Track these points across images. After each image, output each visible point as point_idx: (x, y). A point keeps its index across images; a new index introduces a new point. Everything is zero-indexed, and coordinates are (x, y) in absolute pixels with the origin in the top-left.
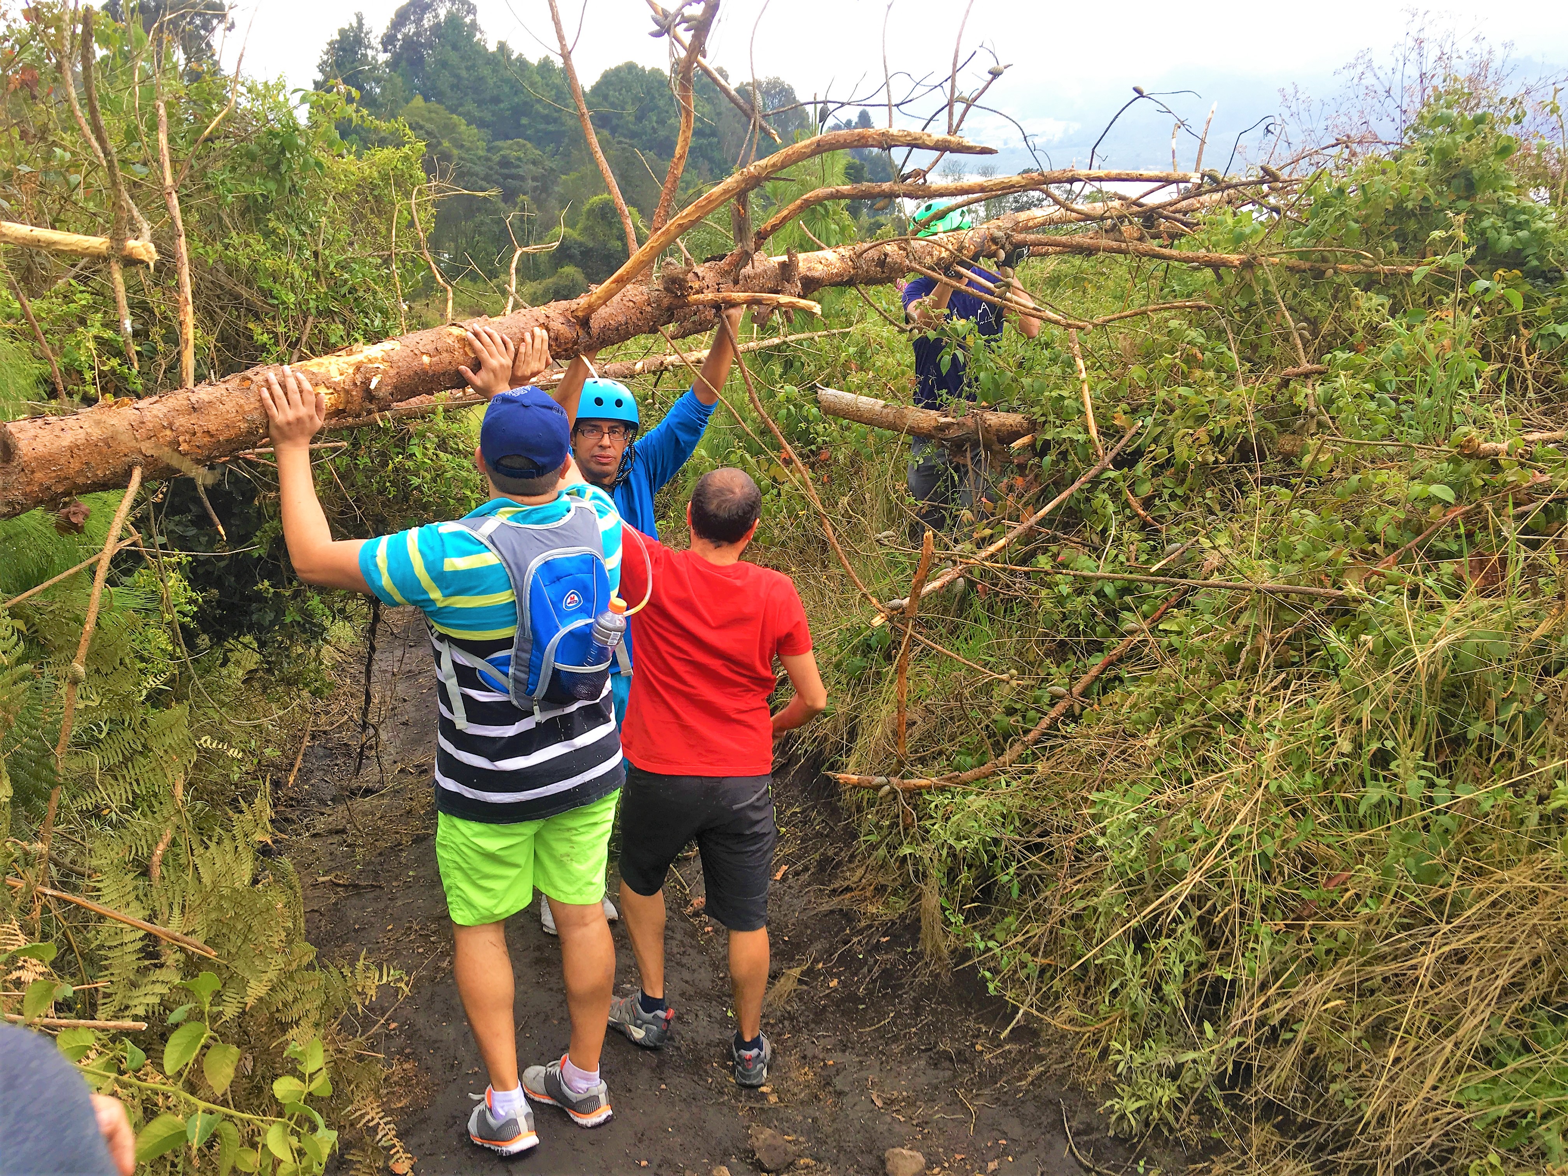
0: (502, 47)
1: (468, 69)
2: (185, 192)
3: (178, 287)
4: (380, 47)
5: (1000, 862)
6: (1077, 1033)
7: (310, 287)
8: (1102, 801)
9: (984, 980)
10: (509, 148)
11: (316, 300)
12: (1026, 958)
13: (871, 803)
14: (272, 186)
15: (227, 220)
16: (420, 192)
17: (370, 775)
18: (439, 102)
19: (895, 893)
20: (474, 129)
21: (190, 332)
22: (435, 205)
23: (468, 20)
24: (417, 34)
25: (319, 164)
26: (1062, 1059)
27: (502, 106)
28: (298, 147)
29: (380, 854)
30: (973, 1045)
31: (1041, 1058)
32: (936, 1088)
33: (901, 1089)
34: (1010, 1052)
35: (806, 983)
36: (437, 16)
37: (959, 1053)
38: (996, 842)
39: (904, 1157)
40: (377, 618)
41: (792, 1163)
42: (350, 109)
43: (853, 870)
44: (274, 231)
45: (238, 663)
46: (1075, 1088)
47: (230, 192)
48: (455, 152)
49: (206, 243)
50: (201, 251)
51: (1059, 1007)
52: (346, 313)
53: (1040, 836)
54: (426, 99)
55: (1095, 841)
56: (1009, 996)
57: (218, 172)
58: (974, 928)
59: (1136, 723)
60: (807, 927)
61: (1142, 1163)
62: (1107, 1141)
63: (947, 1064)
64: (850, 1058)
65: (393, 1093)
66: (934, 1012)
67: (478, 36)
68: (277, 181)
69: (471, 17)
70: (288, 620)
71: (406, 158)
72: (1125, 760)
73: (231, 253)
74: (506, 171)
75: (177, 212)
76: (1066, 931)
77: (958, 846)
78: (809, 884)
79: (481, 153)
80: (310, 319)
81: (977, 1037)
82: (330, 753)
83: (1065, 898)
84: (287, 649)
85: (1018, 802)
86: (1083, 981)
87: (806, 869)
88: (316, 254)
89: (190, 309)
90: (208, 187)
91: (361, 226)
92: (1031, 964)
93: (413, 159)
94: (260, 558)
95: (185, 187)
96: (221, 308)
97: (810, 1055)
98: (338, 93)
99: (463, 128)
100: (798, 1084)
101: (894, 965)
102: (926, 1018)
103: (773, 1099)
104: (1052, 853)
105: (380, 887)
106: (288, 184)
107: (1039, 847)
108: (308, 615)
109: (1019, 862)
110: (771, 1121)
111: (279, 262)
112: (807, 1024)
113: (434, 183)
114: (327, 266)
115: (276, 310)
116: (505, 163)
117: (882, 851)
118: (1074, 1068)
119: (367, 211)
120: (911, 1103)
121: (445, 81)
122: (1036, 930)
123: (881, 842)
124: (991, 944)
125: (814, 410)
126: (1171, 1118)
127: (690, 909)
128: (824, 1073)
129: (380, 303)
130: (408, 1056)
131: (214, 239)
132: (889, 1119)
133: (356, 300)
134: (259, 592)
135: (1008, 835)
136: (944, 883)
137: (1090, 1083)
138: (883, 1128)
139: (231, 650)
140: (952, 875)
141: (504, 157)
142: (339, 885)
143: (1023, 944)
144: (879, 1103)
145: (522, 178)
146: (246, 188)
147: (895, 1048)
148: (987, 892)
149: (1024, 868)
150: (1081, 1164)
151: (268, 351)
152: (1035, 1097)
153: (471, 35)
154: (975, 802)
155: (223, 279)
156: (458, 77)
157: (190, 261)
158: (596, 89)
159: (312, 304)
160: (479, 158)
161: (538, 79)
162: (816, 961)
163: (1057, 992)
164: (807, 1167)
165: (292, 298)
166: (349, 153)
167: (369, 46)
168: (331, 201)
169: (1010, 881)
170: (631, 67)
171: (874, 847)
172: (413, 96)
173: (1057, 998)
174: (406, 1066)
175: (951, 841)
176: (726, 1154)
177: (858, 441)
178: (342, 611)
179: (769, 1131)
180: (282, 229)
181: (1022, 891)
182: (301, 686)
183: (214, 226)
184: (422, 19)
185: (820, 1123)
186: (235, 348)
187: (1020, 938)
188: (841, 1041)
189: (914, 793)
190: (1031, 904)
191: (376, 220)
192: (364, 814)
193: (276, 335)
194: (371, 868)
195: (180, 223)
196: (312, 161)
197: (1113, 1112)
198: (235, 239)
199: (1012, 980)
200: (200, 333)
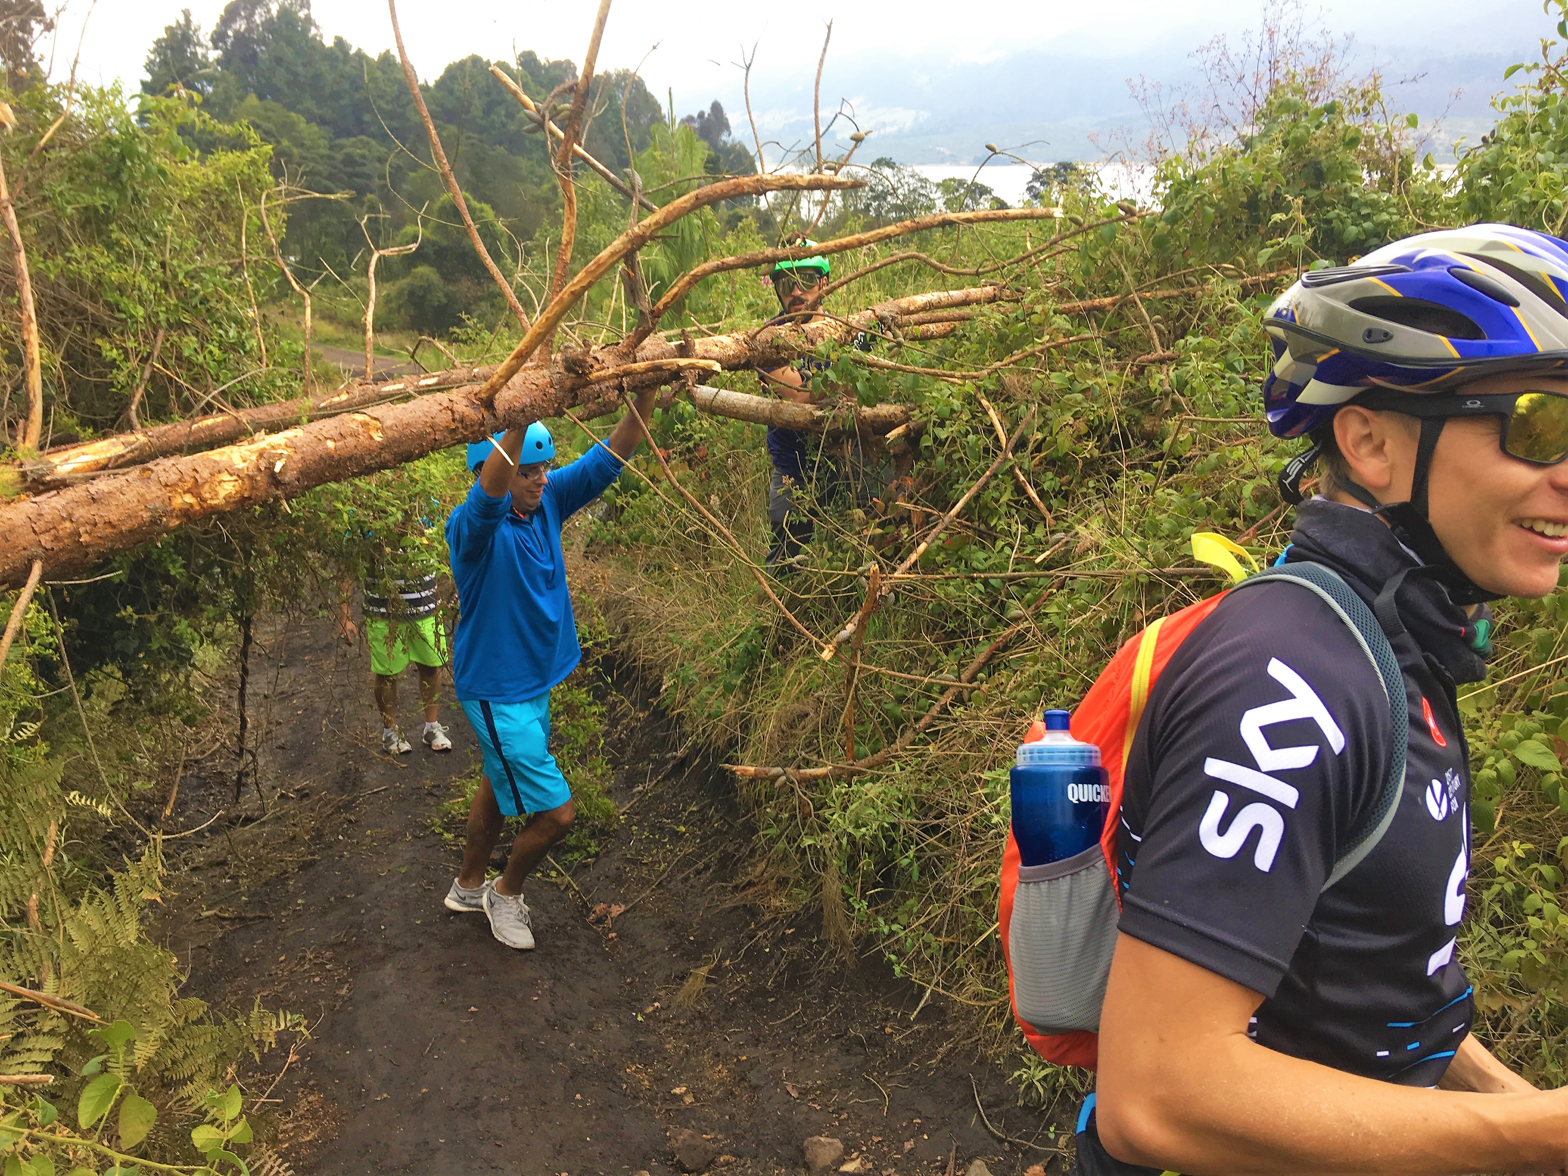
0: (340, 42)
1: (304, 65)
2: (20, 205)
3: (20, 306)
4: (210, 44)
5: (899, 846)
6: (982, 1008)
7: (159, 300)
8: (994, 779)
9: (890, 963)
10: (352, 146)
11: (166, 312)
12: (929, 937)
13: (769, 797)
14: (113, 195)
15: (67, 233)
16: (268, 197)
17: (248, 803)
18: (276, 100)
19: (797, 884)
20: (314, 128)
21: (36, 351)
22: (286, 209)
23: (302, 14)
24: (249, 30)
25: (162, 172)
26: (969, 1035)
27: (342, 102)
28: (139, 154)
29: (266, 884)
30: (883, 1028)
31: (948, 1036)
32: (850, 1073)
33: (815, 1078)
34: (919, 1032)
35: (714, 981)
36: (269, 11)
37: (870, 1037)
38: (894, 826)
39: (823, 1145)
40: (248, 639)
41: (713, 1161)
42: (193, 114)
43: (754, 865)
44: (118, 243)
45: (101, 695)
46: (982, 1061)
47: (69, 203)
48: (295, 151)
49: (45, 256)
50: (41, 266)
51: (964, 984)
52: (198, 324)
53: (936, 818)
54: (261, 97)
55: (989, 819)
56: (915, 977)
57: (56, 184)
58: (877, 912)
59: (1022, 701)
60: (712, 925)
61: (1052, 1129)
62: (1017, 1110)
63: (858, 1049)
64: (763, 1051)
65: (300, 1126)
66: (842, 999)
67: (313, 31)
68: (118, 190)
69: (306, 11)
70: (155, 646)
71: (253, 162)
72: (1014, 738)
73: (73, 266)
74: (350, 170)
75: (15, 227)
76: (966, 909)
77: (858, 834)
78: (711, 882)
79: (323, 151)
80: (161, 332)
81: (886, 1020)
82: (203, 783)
83: (966, 876)
84: (154, 677)
85: (913, 786)
86: (985, 957)
87: (707, 867)
88: (163, 265)
89: (34, 327)
90: (45, 199)
91: (210, 233)
92: (934, 944)
93: (260, 163)
94: (121, 583)
95: (20, 199)
96: (65, 325)
97: (722, 1052)
98: (179, 98)
99: (303, 126)
100: (713, 1082)
101: (800, 956)
102: (835, 1006)
103: (689, 1099)
104: (949, 833)
105: (269, 918)
106: (130, 193)
107: (935, 829)
108: (176, 640)
109: (917, 844)
110: (688, 1122)
111: (125, 274)
112: (718, 1021)
113: (283, 187)
114: (175, 276)
115: (124, 326)
116: (349, 161)
117: (782, 845)
118: (982, 1042)
119: (213, 218)
120: (826, 1090)
121: (281, 78)
122: (937, 910)
123: (780, 836)
124: (895, 927)
125: (690, 408)
126: (1076, 1083)
127: (593, 916)
128: (738, 1069)
129: (233, 313)
130: (312, 1088)
131: (55, 253)
132: (805, 1109)
133: (208, 310)
134: (123, 619)
135: (905, 819)
136: (844, 871)
137: (997, 1056)
138: (799, 1118)
139: (93, 682)
140: (852, 863)
141: (348, 155)
142: (224, 919)
143: (925, 925)
144: (795, 1094)
145: (368, 177)
146: (86, 199)
147: (807, 1038)
148: (887, 877)
149: (922, 850)
150: (994, 1136)
151: (118, 368)
152: (946, 1074)
153: (306, 30)
154: (872, 790)
155: (66, 293)
156: (295, 74)
157: (31, 276)
158: (441, 83)
159: (162, 316)
160: (322, 157)
161: (379, 74)
162: (723, 959)
163: (961, 969)
164: (727, 1163)
165: (140, 312)
166: (192, 158)
167: (199, 44)
168: (176, 209)
169: (910, 864)
170: (476, 60)
171: (773, 841)
172: (247, 93)
173: (961, 975)
174: (311, 1098)
175: (850, 830)
176: (646, 1158)
177: (735, 436)
178: (209, 634)
179: (687, 1132)
180: (126, 240)
181: (921, 873)
182: (171, 714)
183: (54, 238)
184: (252, 14)
185: (737, 1118)
186: (83, 365)
187: (922, 920)
188: (753, 1036)
189: (811, 783)
190: (931, 886)
191: (225, 227)
192: (246, 843)
193: (126, 351)
194: (257, 899)
195: (18, 239)
196: (154, 169)
197: (1021, 1082)
198: (77, 251)
199: (918, 961)
200: (45, 351)
